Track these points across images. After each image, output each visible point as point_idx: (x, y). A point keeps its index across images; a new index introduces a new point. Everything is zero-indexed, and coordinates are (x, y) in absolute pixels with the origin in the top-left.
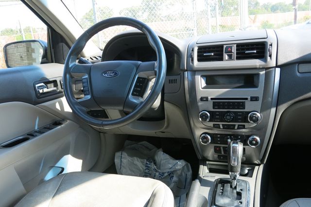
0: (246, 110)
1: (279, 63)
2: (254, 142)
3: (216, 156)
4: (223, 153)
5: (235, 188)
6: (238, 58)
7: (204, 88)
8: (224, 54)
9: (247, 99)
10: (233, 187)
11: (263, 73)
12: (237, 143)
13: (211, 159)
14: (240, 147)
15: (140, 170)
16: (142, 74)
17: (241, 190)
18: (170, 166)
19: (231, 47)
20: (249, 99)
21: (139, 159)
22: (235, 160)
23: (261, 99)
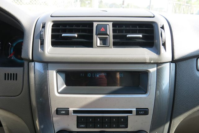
0: (128, 130)
1: (177, 57)
6: (116, 44)
7: (62, 92)
8: (95, 36)
9: (130, 112)
11: (153, 70)
20: (134, 113)
23: (151, 112)
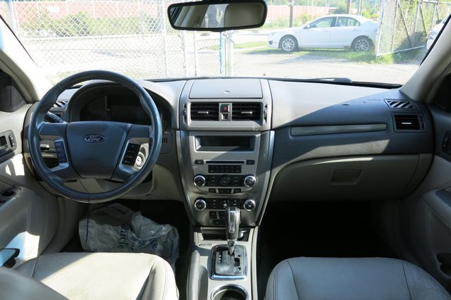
0: (242, 174)
1: (274, 126)
2: (250, 206)
3: (211, 221)
4: (218, 218)
5: (233, 254)
6: (234, 119)
7: (199, 150)
8: (220, 113)
9: (243, 162)
10: (231, 253)
11: (258, 135)
12: (234, 210)
13: (205, 225)
14: (237, 214)
15: (113, 240)
16: (134, 140)
17: (239, 256)
18: (153, 232)
19: (227, 106)
20: (245, 163)
21: (111, 227)
22: (232, 226)
23: (256, 163)
